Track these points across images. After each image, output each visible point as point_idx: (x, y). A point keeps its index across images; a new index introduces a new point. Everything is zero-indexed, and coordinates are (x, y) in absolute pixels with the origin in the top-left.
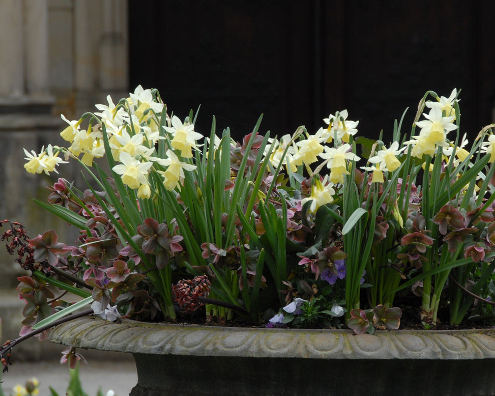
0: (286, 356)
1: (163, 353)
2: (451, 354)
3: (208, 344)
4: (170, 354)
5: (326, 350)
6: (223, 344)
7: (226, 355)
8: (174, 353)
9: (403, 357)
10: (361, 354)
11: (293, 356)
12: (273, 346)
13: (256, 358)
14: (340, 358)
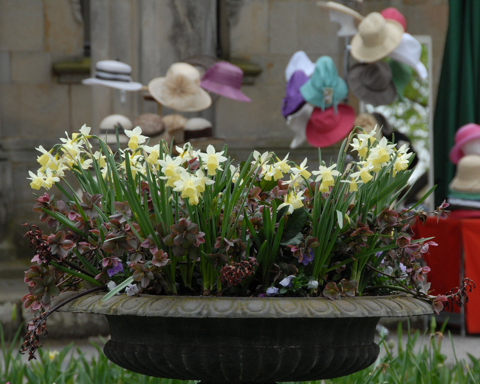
0: (297, 316)
1: (201, 317)
2: (396, 312)
3: (237, 309)
4: (207, 317)
5: (323, 312)
6: (248, 309)
7: (254, 317)
8: (211, 317)
9: (371, 316)
10: (346, 314)
11: (302, 317)
12: (286, 310)
13: (276, 319)
14: (333, 317)
